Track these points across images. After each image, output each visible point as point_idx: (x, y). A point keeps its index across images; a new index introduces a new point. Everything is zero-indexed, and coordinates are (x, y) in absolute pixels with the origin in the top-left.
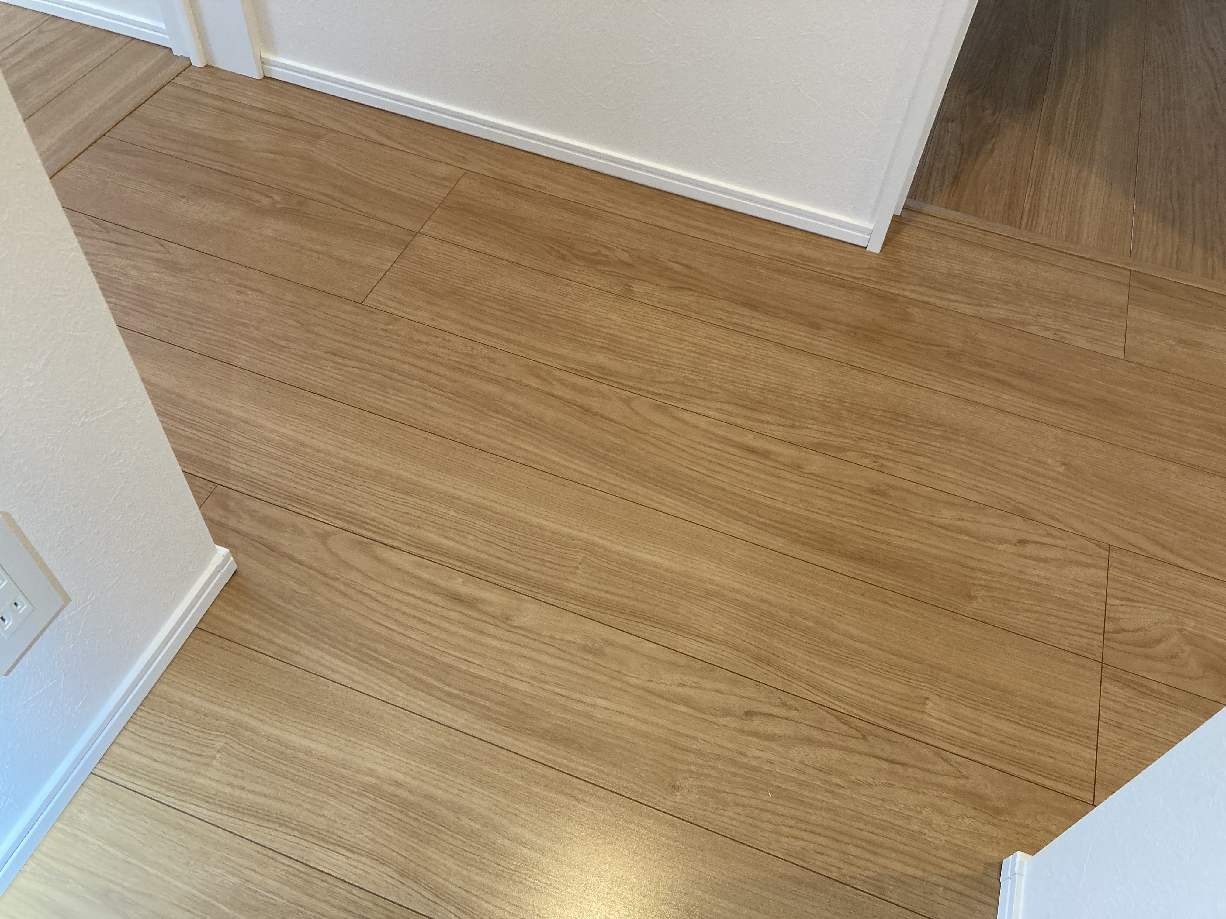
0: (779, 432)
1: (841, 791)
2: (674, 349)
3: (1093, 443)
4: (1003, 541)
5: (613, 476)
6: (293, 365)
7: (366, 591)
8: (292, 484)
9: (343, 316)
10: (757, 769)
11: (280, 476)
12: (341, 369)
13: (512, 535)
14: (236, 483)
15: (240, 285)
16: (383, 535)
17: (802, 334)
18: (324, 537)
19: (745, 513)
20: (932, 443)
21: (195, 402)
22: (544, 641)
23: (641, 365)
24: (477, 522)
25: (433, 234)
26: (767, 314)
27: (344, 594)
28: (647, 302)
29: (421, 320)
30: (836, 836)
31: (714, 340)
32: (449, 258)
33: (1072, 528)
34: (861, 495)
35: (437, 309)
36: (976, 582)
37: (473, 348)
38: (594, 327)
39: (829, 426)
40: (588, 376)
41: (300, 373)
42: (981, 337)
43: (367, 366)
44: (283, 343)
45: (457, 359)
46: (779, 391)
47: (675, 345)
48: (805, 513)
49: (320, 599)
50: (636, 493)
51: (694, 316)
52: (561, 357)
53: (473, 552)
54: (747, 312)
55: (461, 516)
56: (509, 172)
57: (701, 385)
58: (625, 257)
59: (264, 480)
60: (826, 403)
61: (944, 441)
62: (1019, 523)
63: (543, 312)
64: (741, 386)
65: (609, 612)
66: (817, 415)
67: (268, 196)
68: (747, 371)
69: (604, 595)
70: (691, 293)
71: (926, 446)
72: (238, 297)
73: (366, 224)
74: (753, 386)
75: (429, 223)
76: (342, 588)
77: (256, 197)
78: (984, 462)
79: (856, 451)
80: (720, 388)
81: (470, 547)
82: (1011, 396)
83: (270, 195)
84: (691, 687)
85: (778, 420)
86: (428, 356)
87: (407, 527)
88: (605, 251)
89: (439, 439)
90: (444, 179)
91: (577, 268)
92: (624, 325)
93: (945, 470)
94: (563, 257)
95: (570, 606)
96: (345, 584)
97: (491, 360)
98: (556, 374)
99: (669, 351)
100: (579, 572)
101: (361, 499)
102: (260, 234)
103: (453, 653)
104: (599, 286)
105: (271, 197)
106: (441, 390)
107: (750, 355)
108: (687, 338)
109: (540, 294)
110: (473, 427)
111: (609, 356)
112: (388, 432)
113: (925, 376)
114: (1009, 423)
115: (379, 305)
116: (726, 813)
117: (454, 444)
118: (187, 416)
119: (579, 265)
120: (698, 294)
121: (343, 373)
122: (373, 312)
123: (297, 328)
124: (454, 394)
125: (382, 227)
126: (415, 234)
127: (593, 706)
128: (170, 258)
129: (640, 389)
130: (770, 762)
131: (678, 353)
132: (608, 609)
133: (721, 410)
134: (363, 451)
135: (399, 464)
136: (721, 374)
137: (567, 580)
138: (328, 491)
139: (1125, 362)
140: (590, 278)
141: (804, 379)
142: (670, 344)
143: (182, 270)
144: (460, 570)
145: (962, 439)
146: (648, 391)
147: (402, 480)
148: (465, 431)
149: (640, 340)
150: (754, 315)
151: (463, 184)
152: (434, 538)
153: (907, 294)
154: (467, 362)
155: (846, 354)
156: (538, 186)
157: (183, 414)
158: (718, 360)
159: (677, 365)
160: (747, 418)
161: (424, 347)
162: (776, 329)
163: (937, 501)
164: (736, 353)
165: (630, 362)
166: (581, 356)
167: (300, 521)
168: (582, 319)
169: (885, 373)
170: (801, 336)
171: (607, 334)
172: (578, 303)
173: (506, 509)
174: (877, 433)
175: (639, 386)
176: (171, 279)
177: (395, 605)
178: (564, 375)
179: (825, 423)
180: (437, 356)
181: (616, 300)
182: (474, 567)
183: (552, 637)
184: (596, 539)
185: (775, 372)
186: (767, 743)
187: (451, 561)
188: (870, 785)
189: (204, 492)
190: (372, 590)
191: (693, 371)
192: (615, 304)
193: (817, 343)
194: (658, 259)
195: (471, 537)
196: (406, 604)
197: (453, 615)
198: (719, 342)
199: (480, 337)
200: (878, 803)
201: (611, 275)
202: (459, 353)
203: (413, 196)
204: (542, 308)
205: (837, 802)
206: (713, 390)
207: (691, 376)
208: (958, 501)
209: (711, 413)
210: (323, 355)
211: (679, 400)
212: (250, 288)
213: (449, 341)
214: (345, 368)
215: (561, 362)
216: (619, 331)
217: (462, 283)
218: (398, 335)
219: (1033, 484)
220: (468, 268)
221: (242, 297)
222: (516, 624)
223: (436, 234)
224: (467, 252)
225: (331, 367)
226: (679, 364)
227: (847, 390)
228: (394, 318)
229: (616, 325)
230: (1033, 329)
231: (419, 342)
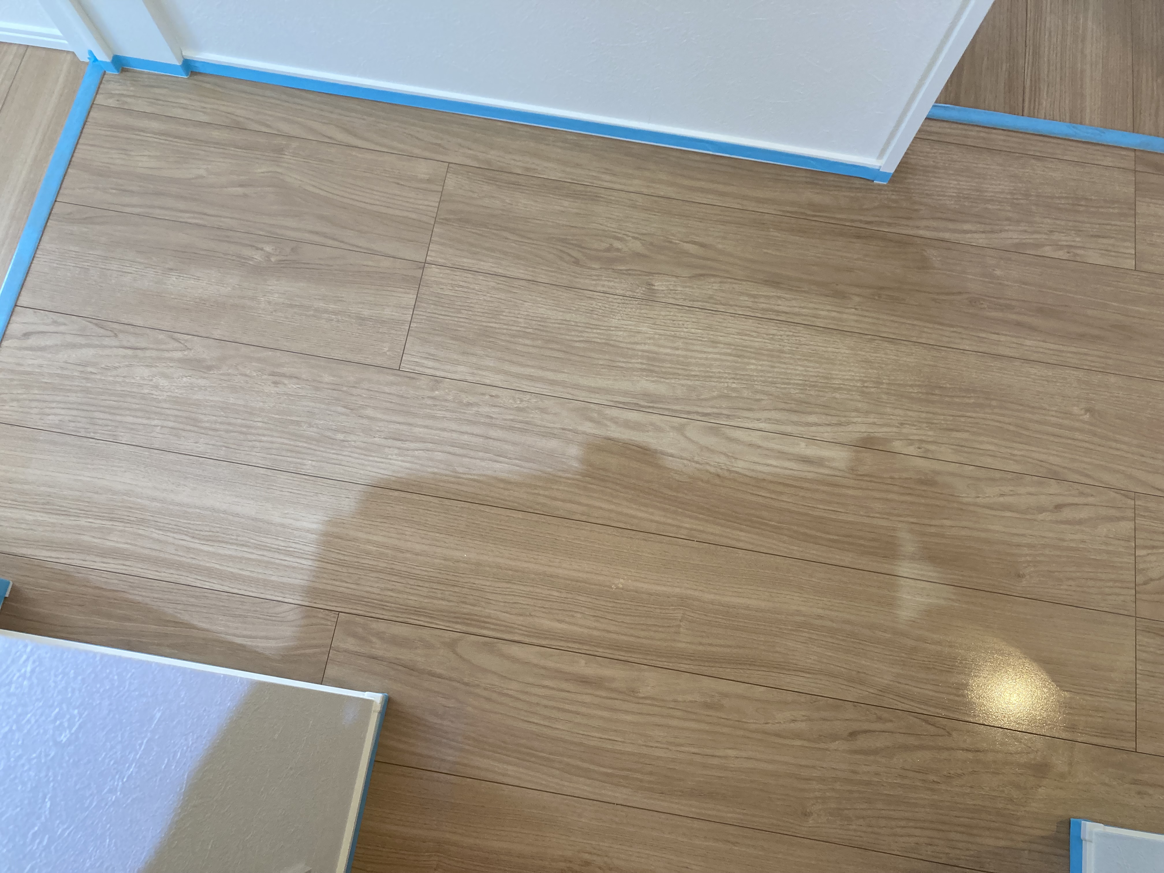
0: (827, 433)
1: (936, 787)
2: (710, 356)
3: (1113, 379)
4: (1041, 510)
5: (688, 520)
6: (360, 461)
7: (505, 691)
8: (405, 596)
9: (387, 389)
10: (868, 783)
11: (392, 590)
12: (407, 455)
13: (614, 605)
14: (355, 607)
15: (273, 374)
16: (502, 631)
17: (829, 308)
18: (452, 645)
19: (813, 532)
20: (969, 414)
21: (283, 525)
22: (671, 706)
23: (683, 382)
24: (580, 598)
25: (441, 261)
26: (791, 290)
27: (488, 699)
28: (671, 301)
29: (463, 378)
30: (940, 827)
31: (746, 335)
32: (466, 290)
33: (1101, 482)
34: (911, 489)
35: (474, 360)
36: (1023, 559)
37: (522, 401)
38: (629, 346)
39: (873, 416)
40: (637, 408)
41: (369, 468)
42: (998, 272)
43: (430, 446)
44: (340, 436)
45: (511, 417)
46: (820, 384)
47: (710, 350)
48: (866, 520)
49: (470, 709)
50: (712, 534)
51: (721, 308)
52: (607, 391)
53: (586, 631)
54: (772, 292)
55: (564, 595)
56: (493, 155)
57: (745, 393)
58: (637, 246)
59: (378, 597)
60: (865, 389)
61: (978, 409)
62: (1054, 487)
63: (575, 339)
64: (783, 386)
65: (717, 665)
66: (860, 405)
67: (257, 249)
68: (784, 366)
69: (709, 648)
70: (712, 280)
71: (963, 419)
72: (276, 389)
73: (370, 263)
74: (794, 384)
75: (432, 247)
76: (485, 693)
77: (247, 252)
78: (1017, 426)
79: (901, 440)
80: (763, 392)
81: (581, 626)
82: (1034, 340)
83: (260, 246)
84: (802, 721)
85: (823, 419)
86: (483, 420)
87: (521, 618)
88: (617, 244)
89: (520, 515)
90: (429, 181)
91: (594, 272)
92: (657, 336)
93: (981, 443)
94: (577, 262)
95: (683, 667)
96: (485, 689)
97: (543, 411)
98: (607, 412)
99: (706, 359)
100: (682, 630)
101: (471, 597)
102: (269, 303)
103: (597, 735)
104: (622, 292)
105: (262, 249)
106: (506, 457)
107: (784, 346)
108: (721, 338)
109: (568, 317)
110: (547, 493)
111: (650, 378)
112: (473, 517)
113: (952, 334)
114: (1035, 374)
115: (417, 368)
116: (851, 827)
117: (535, 517)
118: (283, 544)
119: (594, 269)
120: (719, 280)
121: (409, 459)
122: (414, 378)
123: (347, 415)
124: (519, 460)
125: (386, 263)
126: (423, 265)
127: (725, 757)
128: (190, 354)
129: (689, 413)
130: (877, 774)
131: (716, 360)
132: (716, 662)
133: (770, 419)
134: (457, 545)
135: (492, 551)
136: (761, 376)
137: (675, 640)
138: (439, 596)
139: (1136, 273)
140: (612, 284)
141: (841, 364)
142: (706, 350)
143: (210, 368)
144: (580, 651)
145: (994, 403)
146: (697, 413)
147: (501, 568)
148: (541, 500)
149: (677, 352)
150: (779, 294)
151: (451, 182)
152: (546, 623)
153: (921, 232)
154: (521, 418)
155: (874, 324)
156: (527, 169)
157: (277, 542)
158: (755, 359)
159: (718, 375)
160: (795, 423)
161: (475, 409)
162: (803, 308)
163: (978, 479)
164: (770, 347)
165: (673, 381)
166: (624, 385)
167: (425, 633)
168: (614, 338)
169: (914, 339)
170: (828, 311)
171: (643, 351)
172: (606, 319)
173: (601, 578)
174: (917, 413)
175: (688, 408)
176: (202, 382)
177: (534, 700)
178: (614, 412)
179: (867, 413)
180: (491, 418)
181: (643, 307)
182: (590, 645)
183: (675, 701)
184: (689, 592)
185: (811, 361)
186: (872, 758)
187: (570, 645)
188: (959, 776)
189: (329, 623)
190: (511, 690)
191: (734, 378)
192: (643, 311)
193: (845, 316)
194: (671, 242)
195: (579, 615)
196: (545, 697)
197: (588, 699)
198: (752, 336)
199: (525, 385)
200: (968, 790)
201: (630, 274)
202: (510, 409)
203: (406, 214)
204: (573, 333)
205: (936, 797)
206: (758, 397)
207: (734, 386)
208: (998, 475)
209: (762, 425)
210: (383, 442)
211: (728, 416)
212: (284, 375)
213: (497, 396)
214: (410, 453)
215: (610, 397)
216: (655, 345)
217: (488, 320)
218: (446, 400)
219: (1063, 440)
220: (489, 299)
221: (281, 389)
222: (641, 695)
223: (443, 261)
224: (481, 278)
225: (396, 455)
226: (719, 372)
227: (881, 368)
228: (437, 381)
229: (650, 338)
230: (1048, 251)
231: (469, 404)
